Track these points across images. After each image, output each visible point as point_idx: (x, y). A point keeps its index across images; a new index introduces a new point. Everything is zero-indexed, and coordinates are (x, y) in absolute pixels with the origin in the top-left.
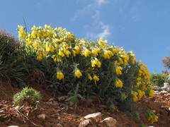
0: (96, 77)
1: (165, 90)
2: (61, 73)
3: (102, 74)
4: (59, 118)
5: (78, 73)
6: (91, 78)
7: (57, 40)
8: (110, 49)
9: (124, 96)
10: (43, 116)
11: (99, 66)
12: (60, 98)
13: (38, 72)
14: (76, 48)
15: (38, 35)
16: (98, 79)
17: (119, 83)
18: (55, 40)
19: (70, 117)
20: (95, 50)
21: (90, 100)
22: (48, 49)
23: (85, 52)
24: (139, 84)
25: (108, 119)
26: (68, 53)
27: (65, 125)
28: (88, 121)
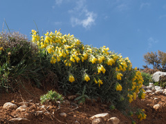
0: (100, 81)
1: (150, 89)
2: (73, 77)
3: (105, 78)
4: (75, 116)
5: (86, 77)
6: (96, 81)
7: (68, 46)
8: (112, 57)
9: (122, 98)
10: (65, 114)
11: (104, 72)
12: (70, 97)
13: (52, 74)
14: (84, 54)
15: (51, 40)
16: (102, 83)
17: (119, 87)
18: (67, 46)
19: (83, 115)
20: (100, 58)
21: (94, 100)
22: (61, 55)
23: (93, 59)
24: (134, 87)
25: (113, 118)
26: (78, 59)
27: (81, 122)
28: (99, 120)
